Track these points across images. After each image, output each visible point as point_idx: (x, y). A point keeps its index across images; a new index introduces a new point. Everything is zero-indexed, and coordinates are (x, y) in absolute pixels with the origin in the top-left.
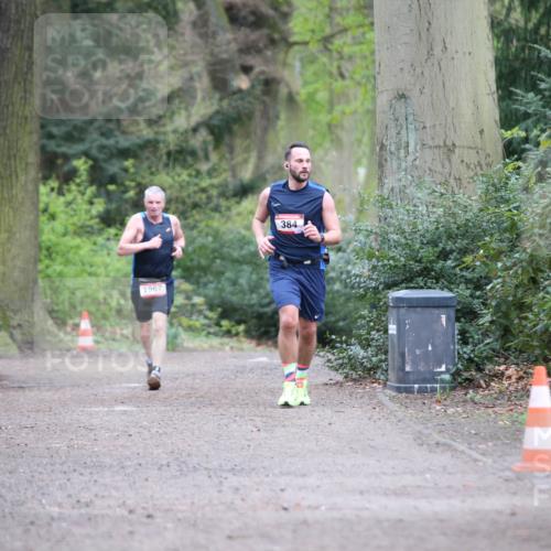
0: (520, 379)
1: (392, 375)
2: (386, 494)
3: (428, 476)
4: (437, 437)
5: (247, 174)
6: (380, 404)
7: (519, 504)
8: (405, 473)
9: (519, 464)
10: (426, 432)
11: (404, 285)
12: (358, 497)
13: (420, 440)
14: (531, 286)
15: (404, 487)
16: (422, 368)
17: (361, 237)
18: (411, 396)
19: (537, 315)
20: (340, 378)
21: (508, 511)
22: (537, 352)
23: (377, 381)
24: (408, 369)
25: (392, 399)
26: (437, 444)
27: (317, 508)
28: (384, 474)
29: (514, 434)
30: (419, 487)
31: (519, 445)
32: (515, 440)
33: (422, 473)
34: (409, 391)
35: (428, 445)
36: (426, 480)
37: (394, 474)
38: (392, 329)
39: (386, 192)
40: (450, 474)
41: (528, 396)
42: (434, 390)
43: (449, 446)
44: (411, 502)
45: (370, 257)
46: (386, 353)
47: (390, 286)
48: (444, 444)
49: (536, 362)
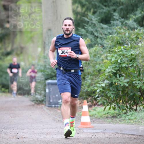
0: (80, 103)
1: (47, 103)
2: (45, 134)
3: (56, 129)
4: (58, 119)
5: (9, 49)
6: (44, 110)
7: (80, 136)
8: (50, 128)
9: (79, 126)
10: (56, 117)
11: (50, 79)
12: (38, 135)
13: (54, 120)
14: (83, 79)
15: (50, 132)
16: (55, 101)
17: (39, 66)
18: (52, 108)
19: (85, 87)
20: (33, 103)
21: (77, 138)
22: (85, 96)
23: (43, 104)
24: (51, 101)
25: (47, 109)
26: (59, 121)
27: (27, 138)
28: (45, 129)
29: (78, 118)
30: (53, 132)
31: (80, 121)
32: (79, 120)
33: (55, 128)
34: (52, 107)
35: (56, 121)
36: (55, 130)
37: (47, 129)
38: (47, 91)
39: (45, 54)
40: (62, 128)
41: (82, 108)
42: (58, 107)
43: (62, 121)
44: (52, 136)
45: (41, 71)
46: (45, 97)
47: (47, 79)
48: (60, 121)
49: (84, 99)
